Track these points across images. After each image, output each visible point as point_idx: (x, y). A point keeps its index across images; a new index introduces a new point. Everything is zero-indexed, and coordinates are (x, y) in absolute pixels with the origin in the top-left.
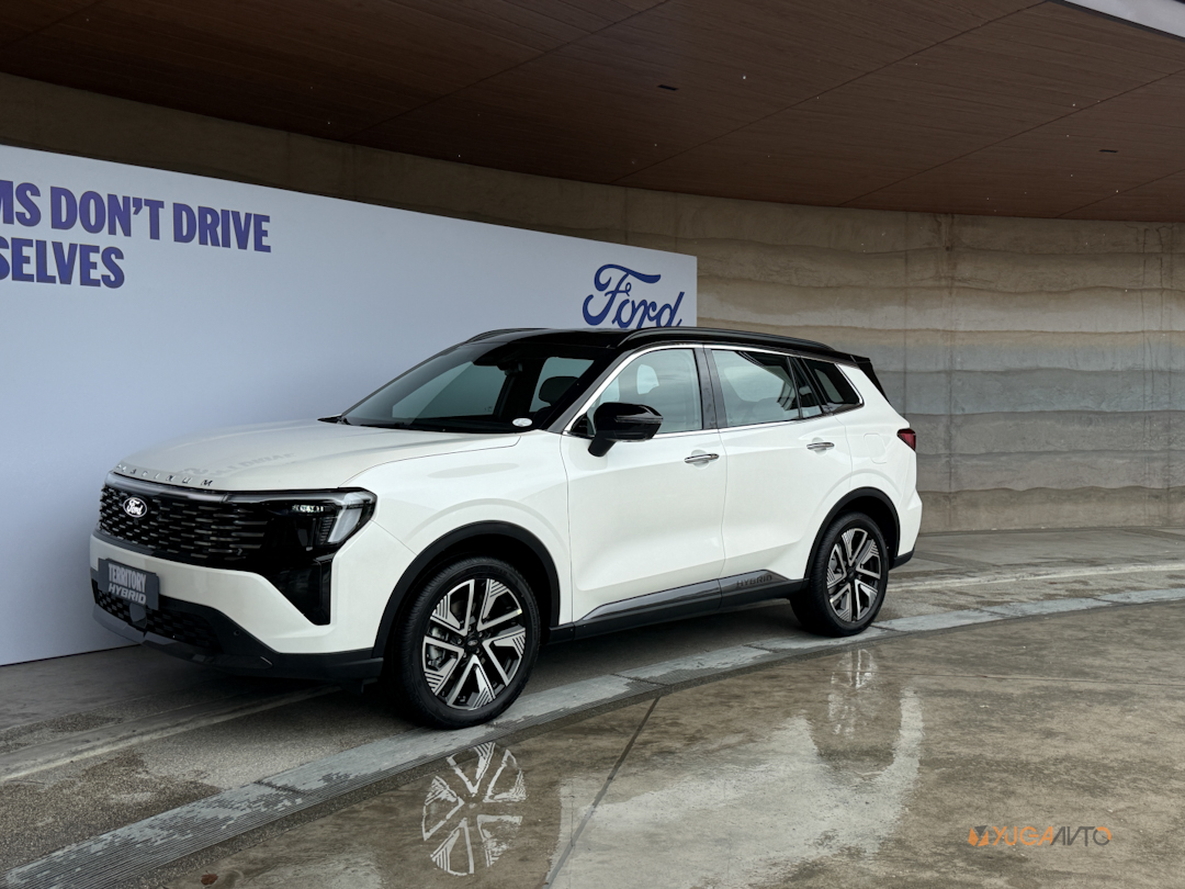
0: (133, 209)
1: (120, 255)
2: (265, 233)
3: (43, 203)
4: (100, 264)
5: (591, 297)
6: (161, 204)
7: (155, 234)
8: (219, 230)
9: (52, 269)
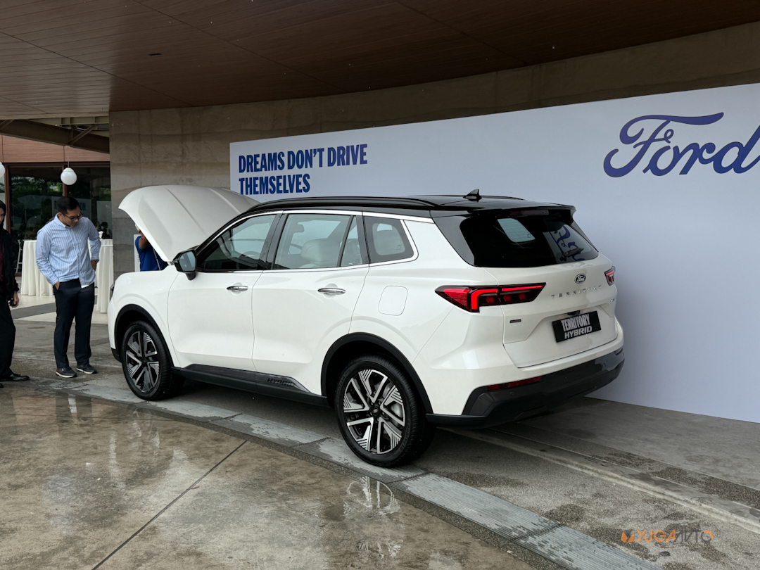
0: (313, 155)
1: (309, 178)
2: (365, 154)
3: (285, 159)
4: (302, 183)
5: (616, 151)
6: (323, 150)
7: (321, 165)
8: (345, 157)
9: (288, 188)
